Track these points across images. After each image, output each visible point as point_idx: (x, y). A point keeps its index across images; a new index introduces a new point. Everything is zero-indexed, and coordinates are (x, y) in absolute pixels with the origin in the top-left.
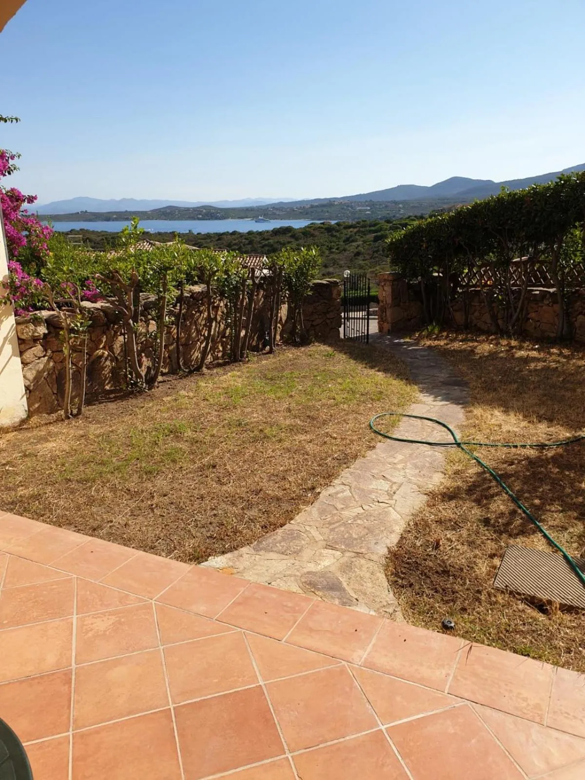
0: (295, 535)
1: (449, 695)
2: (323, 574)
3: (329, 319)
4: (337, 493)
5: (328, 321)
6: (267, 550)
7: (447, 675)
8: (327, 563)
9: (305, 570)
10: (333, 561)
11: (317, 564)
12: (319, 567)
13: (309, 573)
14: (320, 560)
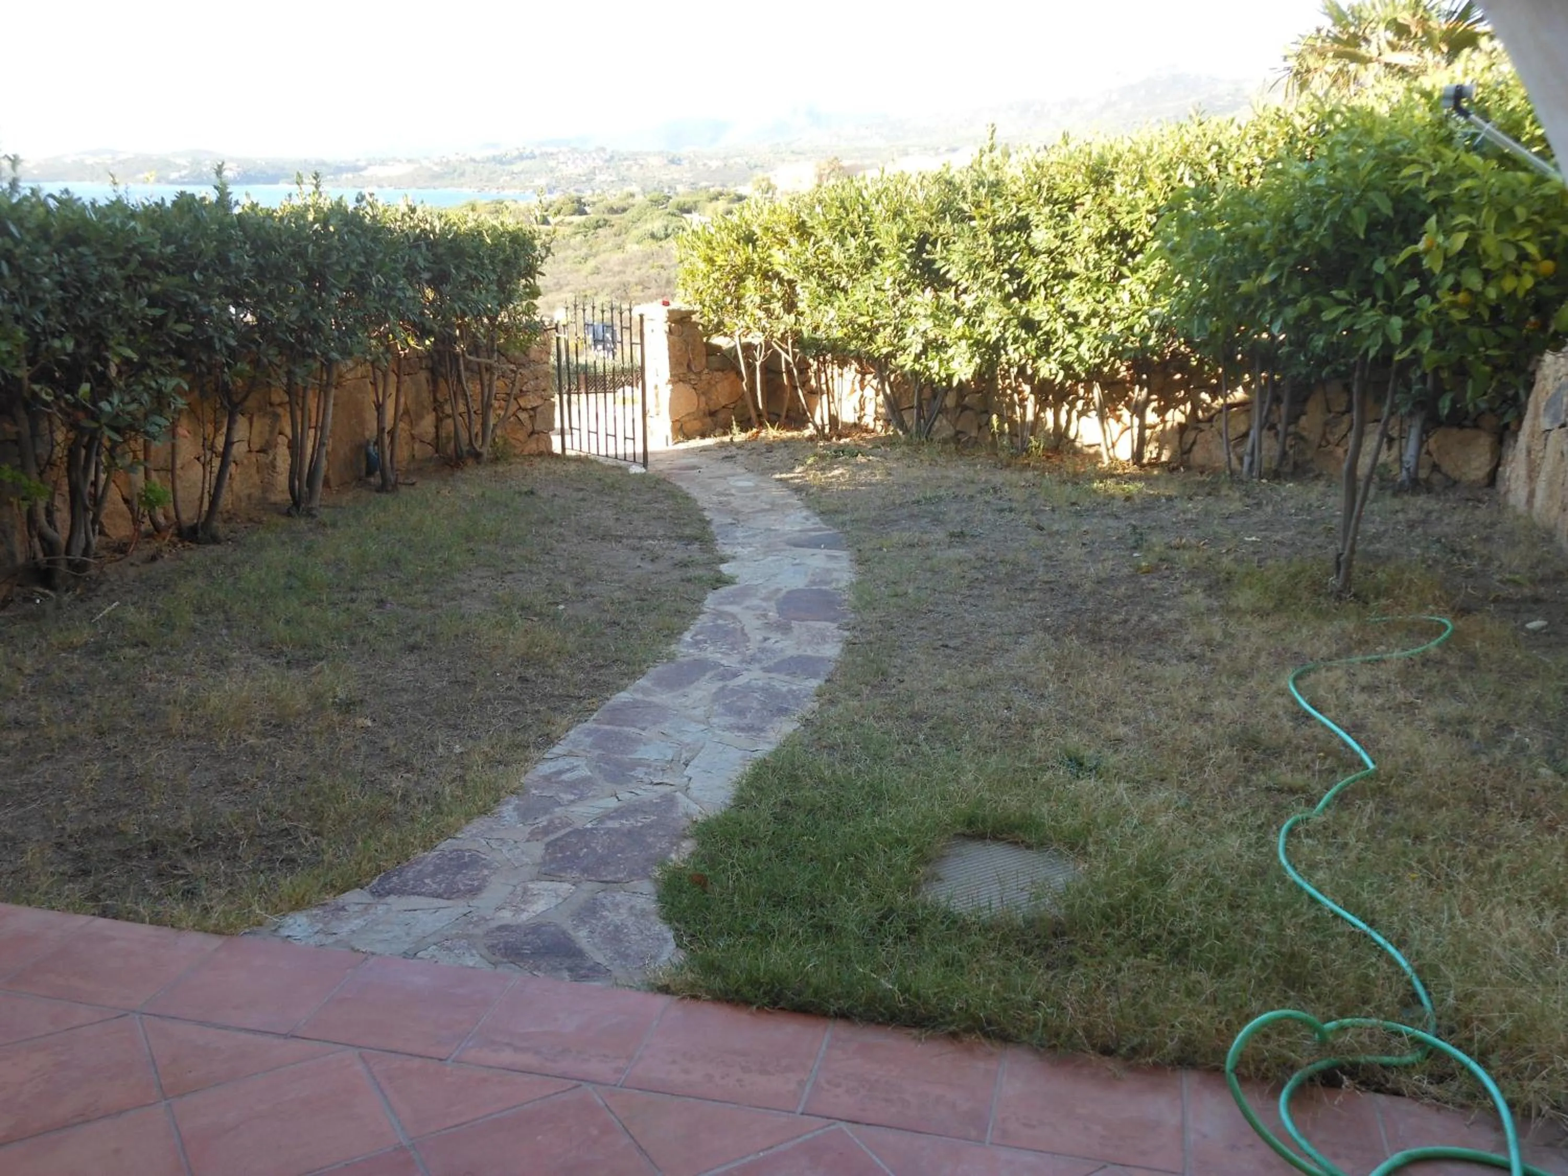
0: (467, 859)
1: (806, 1117)
2: (536, 929)
3: (525, 410)
4: (560, 773)
5: (523, 416)
6: (401, 891)
7: (801, 1084)
8: (539, 906)
9: (494, 924)
10: (554, 902)
11: (518, 911)
12: (524, 916)
13: (501, 928)
14: (525, 902)
